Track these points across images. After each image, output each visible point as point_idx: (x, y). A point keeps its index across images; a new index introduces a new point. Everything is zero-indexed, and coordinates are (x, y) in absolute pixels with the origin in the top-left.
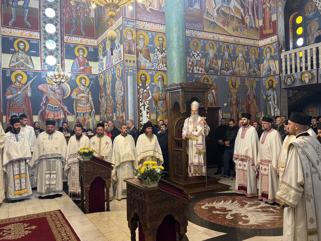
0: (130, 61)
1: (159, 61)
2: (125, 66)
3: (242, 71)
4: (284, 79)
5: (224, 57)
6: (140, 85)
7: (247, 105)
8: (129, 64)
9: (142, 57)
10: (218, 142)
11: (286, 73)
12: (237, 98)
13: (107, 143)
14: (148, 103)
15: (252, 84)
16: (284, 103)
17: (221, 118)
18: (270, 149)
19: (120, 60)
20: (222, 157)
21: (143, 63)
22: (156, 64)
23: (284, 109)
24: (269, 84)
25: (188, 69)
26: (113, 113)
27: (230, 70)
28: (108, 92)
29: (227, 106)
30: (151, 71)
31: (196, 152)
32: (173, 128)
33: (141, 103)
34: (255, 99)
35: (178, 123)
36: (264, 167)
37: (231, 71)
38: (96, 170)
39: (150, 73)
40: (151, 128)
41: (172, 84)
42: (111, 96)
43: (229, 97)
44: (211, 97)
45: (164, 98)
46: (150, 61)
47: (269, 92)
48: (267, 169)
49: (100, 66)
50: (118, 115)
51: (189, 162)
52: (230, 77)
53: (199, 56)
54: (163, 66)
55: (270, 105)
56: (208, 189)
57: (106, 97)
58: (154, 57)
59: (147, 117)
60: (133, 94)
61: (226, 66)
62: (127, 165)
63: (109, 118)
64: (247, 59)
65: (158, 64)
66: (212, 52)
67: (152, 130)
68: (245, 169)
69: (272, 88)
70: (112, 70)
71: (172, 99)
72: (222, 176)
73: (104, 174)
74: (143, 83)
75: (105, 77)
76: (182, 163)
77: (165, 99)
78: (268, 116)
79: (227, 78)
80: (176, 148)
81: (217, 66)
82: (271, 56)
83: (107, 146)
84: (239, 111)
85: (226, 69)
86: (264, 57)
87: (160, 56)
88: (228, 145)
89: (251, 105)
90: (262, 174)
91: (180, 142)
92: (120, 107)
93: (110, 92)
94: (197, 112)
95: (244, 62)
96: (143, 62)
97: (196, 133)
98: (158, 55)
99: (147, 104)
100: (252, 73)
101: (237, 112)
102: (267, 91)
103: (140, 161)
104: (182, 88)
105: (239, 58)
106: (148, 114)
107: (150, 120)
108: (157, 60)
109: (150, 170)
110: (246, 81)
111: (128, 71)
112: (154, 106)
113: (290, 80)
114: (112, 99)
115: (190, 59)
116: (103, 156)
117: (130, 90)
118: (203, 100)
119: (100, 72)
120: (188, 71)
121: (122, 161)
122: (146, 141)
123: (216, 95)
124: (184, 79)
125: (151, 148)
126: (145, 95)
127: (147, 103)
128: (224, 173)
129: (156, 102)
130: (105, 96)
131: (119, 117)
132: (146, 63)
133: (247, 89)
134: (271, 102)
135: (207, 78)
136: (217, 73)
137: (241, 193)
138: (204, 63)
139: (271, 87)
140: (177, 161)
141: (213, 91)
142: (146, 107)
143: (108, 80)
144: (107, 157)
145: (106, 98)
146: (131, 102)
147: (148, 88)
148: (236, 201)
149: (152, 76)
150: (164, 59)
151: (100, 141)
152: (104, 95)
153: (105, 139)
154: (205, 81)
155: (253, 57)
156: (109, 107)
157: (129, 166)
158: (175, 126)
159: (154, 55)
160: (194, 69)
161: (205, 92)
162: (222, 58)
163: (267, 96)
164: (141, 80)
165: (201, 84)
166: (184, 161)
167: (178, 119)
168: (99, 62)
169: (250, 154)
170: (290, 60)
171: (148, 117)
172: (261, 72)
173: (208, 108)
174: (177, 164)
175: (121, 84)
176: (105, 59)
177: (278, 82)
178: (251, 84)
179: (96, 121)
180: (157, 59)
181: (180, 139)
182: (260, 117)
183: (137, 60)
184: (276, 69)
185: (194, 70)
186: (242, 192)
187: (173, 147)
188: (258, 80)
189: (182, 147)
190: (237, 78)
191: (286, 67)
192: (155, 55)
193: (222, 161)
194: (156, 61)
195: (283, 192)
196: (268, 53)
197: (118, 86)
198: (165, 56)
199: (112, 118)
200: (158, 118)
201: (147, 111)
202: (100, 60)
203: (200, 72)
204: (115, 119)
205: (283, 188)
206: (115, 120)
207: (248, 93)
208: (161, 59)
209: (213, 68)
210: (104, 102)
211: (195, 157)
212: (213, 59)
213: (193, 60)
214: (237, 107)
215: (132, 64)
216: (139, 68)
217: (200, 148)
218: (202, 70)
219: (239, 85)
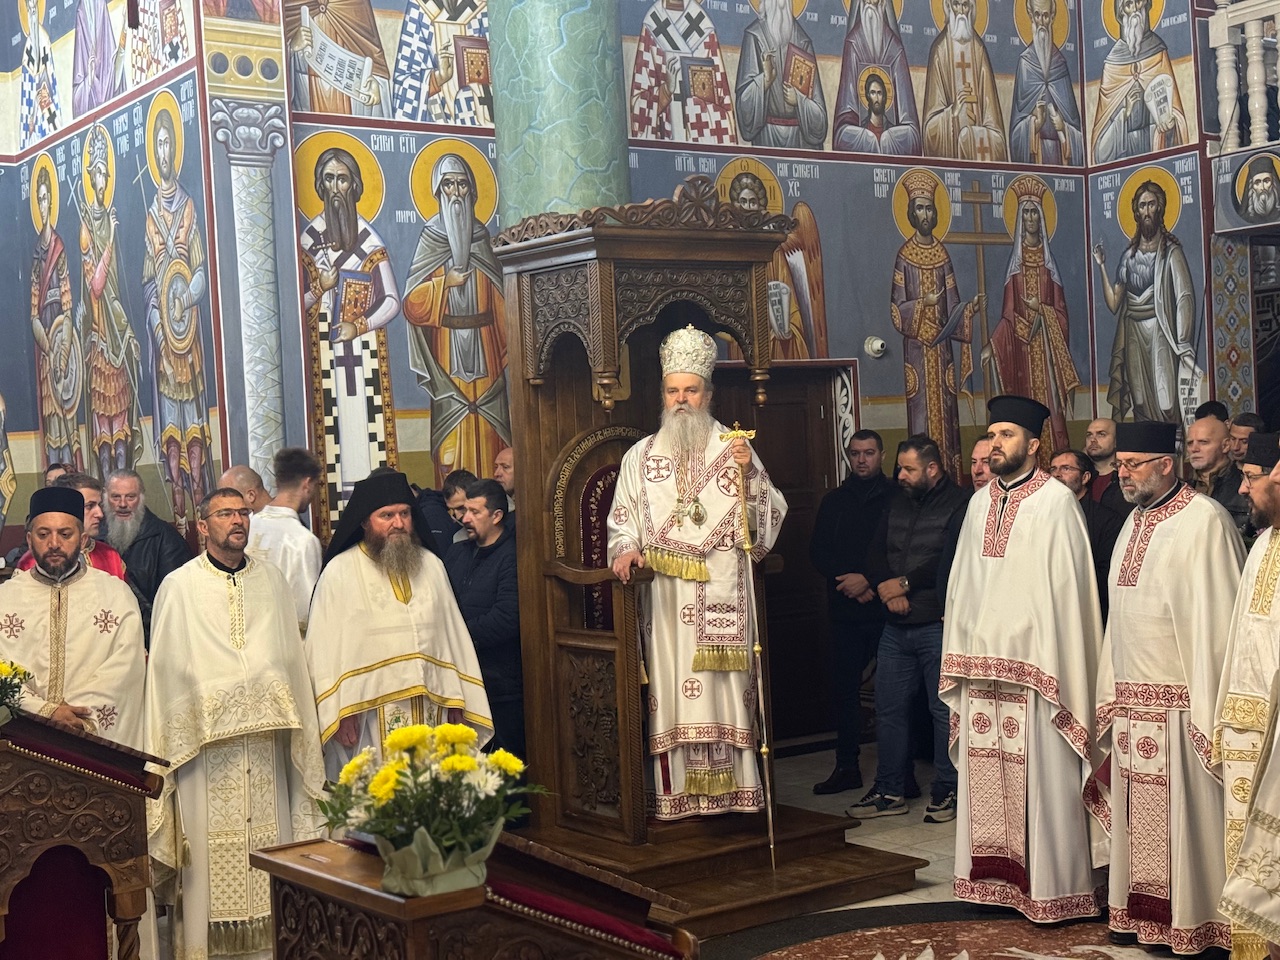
0: (245, 67)
1: (436, 66)
2: (213, 98)
3: (972, 133)
4: (1228, 178)
5: (855, 41)
6: (320, 225)
7: (1009, 348)
8: (233, 84)
9: (321, 37)
10: (839, 587)
11: (1244, 137)
12: (943, 300)
13: (105, 621)
14: (373, 346)
15: (1035, 211)
16: (1232, 330)
17: (851, 431)
18: (1175, 618)
19: (174, 55)
20: (867, 681)
21: (332, 78)
22: (416, 84)
23: (1234, 364)
24: (1136, 210)
25: (635, 119)
26: (139, 415)
27: (898, 124)
28: (97, 273)
29: (885, 351)
30: (388, 134)
31: (695, 661)
32: (551, 509)
33: (324, 344)
34: (1052, 304)
35: (579, 470)
36: (1140, 731)
37: (905, 129)
38: (42, 807)
39: (383, 141)
40: (403, 507)
41: (536, 218)
42: (117, 304)
43: (893, 300)
44: (785, 299)
45: (482, 310)
46: (380, 66)
47: (1141, 263)
48: (1161, 741)
49: (30, 103)
50: (171, 430)
51: (660, 726)
52: (899, 172)
53: (701, 33)
54: (469, 100)
55: (1148, 341)
56: (781, 889)
57: (81, 310)
58: (406, 38)
59: (373, 437)
60: (271, 287)
61: (869, 99)
62: (243, 762)
63: (106, 455)
64: (999, 57)
65: (436, 87)
66: (782, 9)
67: (407, 521)
68: (1014, 746)
69: (1158, 234)
70: (120, 125)
71: (535, 316)
72: (868, 801)
73: (96, 831)
74: (336, 212)
75: (69, 171)
76: (614, 731)
77: (485, 319)
78: (1138, 409)
79: (879, 174)
80: (575, 636)
81: (818, 98)
82: (1147, 33)
83: (107, 637)
84: (957, 385)
85: (874, 119)
86: (1104, 41)
87: (446, 32)
88: (899, 605)
89: (1032, 347)
90: (1130, 777)
91: (596, 595)
92: (185, 378)
93: (108, 273)
94: (702, 397)
95: (984, 69)
96: (328, 69)
97: (693, 534)
98: (431, 29)
99: (366, 354)
100: (1035, 144)
101: (947, 392)
102: (1130, 252)
103: (335, 728)
104: (600, 241)
105: (950, 50)
106: (379, 417)
107: (393, 460)
108: (425, 61)
109: (435, 781)
110: (997, 195)
111: (234, 134)
112: (415, 366)
113: (1267, 185)
114: (124, 320)
115: (639, 54)
116: (84, 709)
117: (251, 258)
118: (738, 318)
119: (36, 139)
120: (635, 134)
121: (208, 735)
122: (375, 599)
123: (818, 286)
124: (613, 185)
125: (410, 641)
126: (351, 290)
127: (365, 345)
128: (878, 782)
129: (431, 338)
130: (75, 302)
131: (179, 447)
132: (351, 77)
133: (1004, 244)
134: (1153, 320)
135: (755, 178)
136: (815, 141)
137: (990, 901)
138: (732, 81)
139: (1151, 229)
140: (583, 718)
141: (797, 259)
142: (362, 373)
143: (91, 197)
144: (107, 714)
145: (79, 318)
146: (259, 342)
147: (371, 243)
148: (958, 952)
149: (396, 166)
150: (473, 53)
151: (58, 611)
152: (67, 298)
153: (95, 594)
154: (746, 194)
155: (1038, 37)
156: (107, 379)
157: (255, 771)
158: (559, 494)
159: (405, 24)
160: (669, 119)
161: (746, 267)
162: (845, 43)
163: (1129, 288)
164: (323, 193)
165: (724, 214)
166: (625, 716)
167: (579, 443)
168: (25, 71)
169: (1043, 658)
170: (1264, 56)
171: (381, 438)
172: (1089, 137)
173: (770, 371)
174: (578, 736)
175: (186, 224)
176: (63, 52)
177: (1194, 195)
178: (1026, 211)
179: (15, 478)
180: (427, 53)
181: (595, 576)
182: (1090, 421)
183: (291, 57)
184: (1179, 117)
185: (668, 127)
186: (994, 893)
187: (551, 633)
188: (1072, 189)
189: (611, 628)
190: (942, 175)
191: (1242, 100)
192: (411, 27)
193: (863, 704)
194: (419, 64)
195: (1262, 876)
196: (1128, 14)
197: (163, 230)
198: (481, 30)
199: (131, 454)
200: (447, 443)
201: (370, 400)
202: (31, 60)
203: (709, 140)
204: (149, 457)
205: (1262, 854)
206: (152, 462)
207: (1014, 268)
208: (452, 50)
209: (789, 110)
210: (67, 344)
211: (692, 689)
212: (789, 55)
213: (659, 60)
214: (949, 360)
215: (254, 86)
216: (302, 115)
217: (722, 631)
218: (718, 123)
219: (955, 218)
